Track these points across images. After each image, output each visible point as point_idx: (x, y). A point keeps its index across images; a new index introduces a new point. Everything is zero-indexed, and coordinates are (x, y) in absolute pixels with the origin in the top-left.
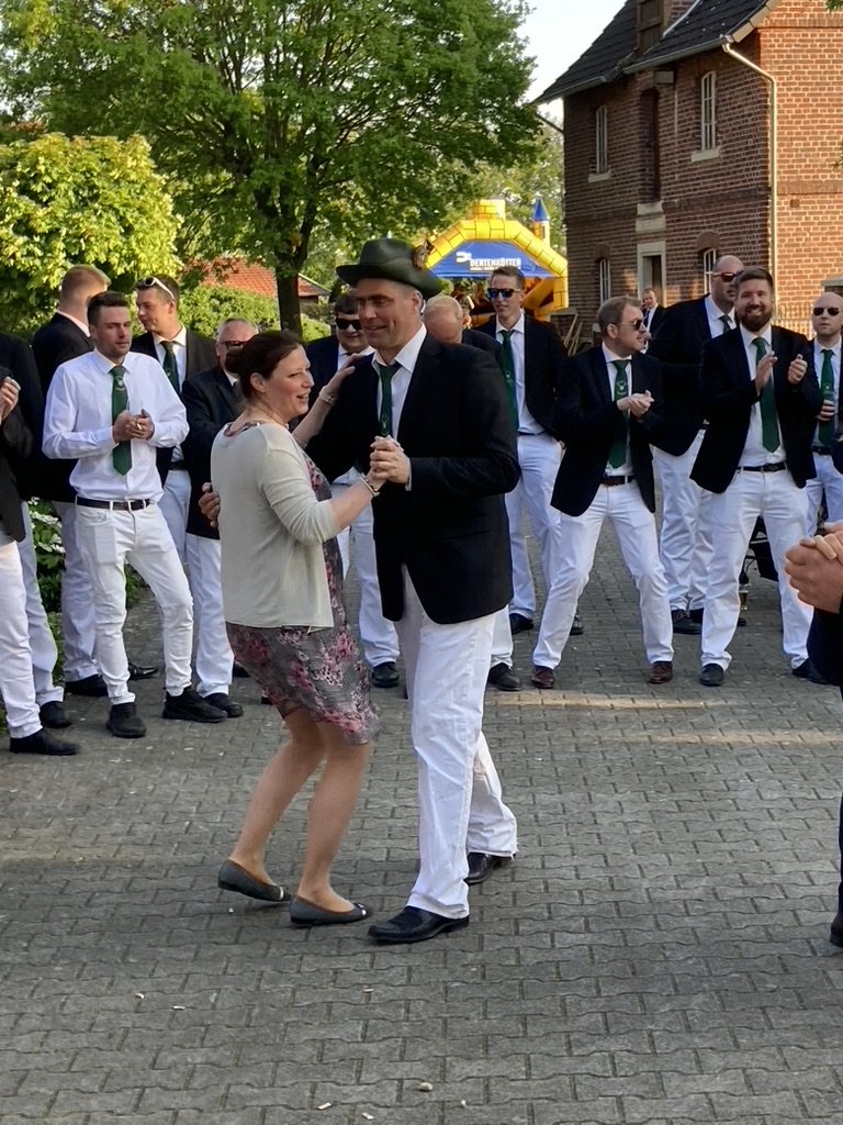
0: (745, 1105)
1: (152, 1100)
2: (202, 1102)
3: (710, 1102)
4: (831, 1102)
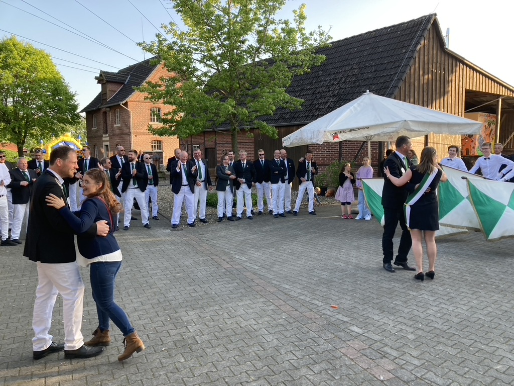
0: (141, 308)
1: (10, 325)
2: (22, 324)
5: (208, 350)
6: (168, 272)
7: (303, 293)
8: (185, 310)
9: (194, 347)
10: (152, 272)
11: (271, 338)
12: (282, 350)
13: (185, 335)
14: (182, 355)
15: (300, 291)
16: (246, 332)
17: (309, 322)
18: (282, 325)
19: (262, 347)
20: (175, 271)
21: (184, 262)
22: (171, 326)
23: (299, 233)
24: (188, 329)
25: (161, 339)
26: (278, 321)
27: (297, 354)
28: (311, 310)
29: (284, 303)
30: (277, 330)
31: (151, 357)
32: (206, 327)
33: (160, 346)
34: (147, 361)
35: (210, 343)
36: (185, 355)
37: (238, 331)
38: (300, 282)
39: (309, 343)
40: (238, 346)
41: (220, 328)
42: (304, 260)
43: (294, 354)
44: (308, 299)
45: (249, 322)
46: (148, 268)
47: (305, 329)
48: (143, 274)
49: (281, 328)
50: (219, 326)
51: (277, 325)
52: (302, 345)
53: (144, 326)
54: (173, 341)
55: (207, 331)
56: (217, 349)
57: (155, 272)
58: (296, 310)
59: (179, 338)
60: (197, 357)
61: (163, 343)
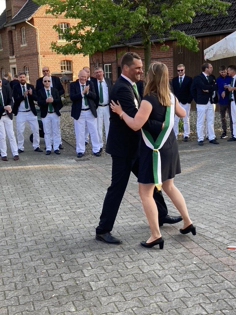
0: (35, 247)
3: (28, 248)
4: (53, 244)
5: (103, 299)
6: (68, 207)
7: (221, 234)
8: (82, 251)
9: (87, 295)
10: (51, 207)
11: (178, 287)
12: (189, 302)
13: (79, 280)
14: (73, 303)
15: (217, 231)
16: (149, 279)
17: (226, 269)
18: (192, 272)
19: (166, 298)
20: (75, 207)
21: (87, 195)
22: (65, 269)
23: (223, 162)
24: (83, 273)
25: (52, 285)
26: (187, 267)
27: (207, 307)
28: (229, 255)
29: (196, 246)
30: (185, 277)
31: (39, 304)
32: (103, 271)
33: (49, 293)
34: (34, 309)
35: (106, 290)
36: (77, 303)
37: (140, 278)
38: (219, 220)
39: (223, 295)
40: (138, 295)
41: (119, 274)
42: (225, 195)
43: (203, 308)
44: (226, 242)
45: (153, 267)
46: (47, 202)
47: (219, 278)
48: (41, 209)
49: (191, 276)
50: (118, 271)
51: (186, 272)
52: (214, 298)
53: (35, 269)
54: (65, 287)
55: (104, 276)
56: (114, 298)
57: (54, 207)
58: (210, 255)
59: (71, 283)
60: (90, 307)
61: (54, 289)
